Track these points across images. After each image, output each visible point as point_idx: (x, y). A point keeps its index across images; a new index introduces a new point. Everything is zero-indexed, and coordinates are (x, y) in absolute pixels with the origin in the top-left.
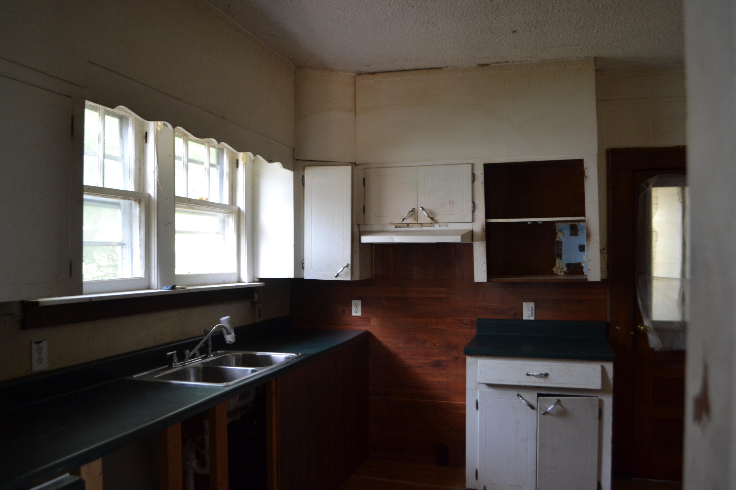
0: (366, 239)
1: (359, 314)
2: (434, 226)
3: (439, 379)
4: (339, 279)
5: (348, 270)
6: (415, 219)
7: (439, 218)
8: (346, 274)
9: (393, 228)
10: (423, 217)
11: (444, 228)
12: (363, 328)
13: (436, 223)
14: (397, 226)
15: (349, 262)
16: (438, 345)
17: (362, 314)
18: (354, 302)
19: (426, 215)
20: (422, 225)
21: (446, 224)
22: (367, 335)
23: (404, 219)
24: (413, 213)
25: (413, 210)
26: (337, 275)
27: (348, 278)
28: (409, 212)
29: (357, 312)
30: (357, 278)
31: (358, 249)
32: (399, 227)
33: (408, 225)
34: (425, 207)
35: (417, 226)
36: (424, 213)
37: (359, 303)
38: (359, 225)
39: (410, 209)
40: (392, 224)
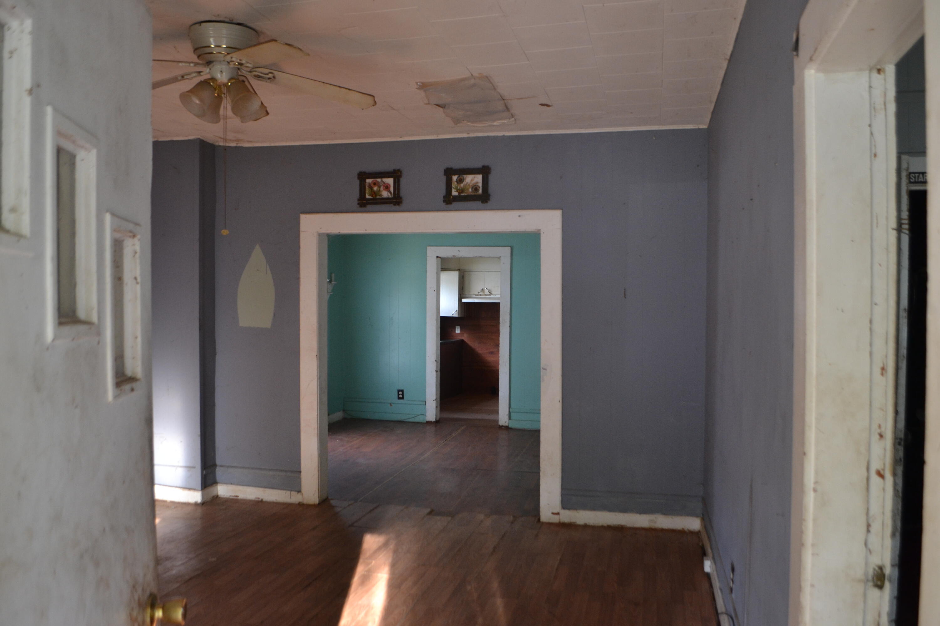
0: (464, 300)
1: (459, 332)
2: (490, 296)
3: (492, 359)
4: (453, 316)
5: (457, 313)
6: (483, 293)
7: (493, 293)
8: (456, 314)
9: (474, 296)
10: (487, 292)
11: (495, 296)
12: (460, 338)
13: (492, 294)
14: (476, 295)
15: (457, 309)
16: (492, 344)
17: (460, 331)
18: (457, 327)
19: (488, 291)
20: (486, 295)
21: (495, 295)
22: (463, 341)
23: (479, 293)
24: (483, 290)
25: (483, 289)
26: (453, 315)
27: (457, 316)
28: (481, 290)
29: (458, 331)
30: (460, 316)
31: (461, 304)
32: (477, 296)
33: (480, 295)
34: (487, 288)
35: (484, 296)
36: (487, 290)
37: (459, 327)
38: (461, 295)
39: (482, 289)
40: (474, 294)
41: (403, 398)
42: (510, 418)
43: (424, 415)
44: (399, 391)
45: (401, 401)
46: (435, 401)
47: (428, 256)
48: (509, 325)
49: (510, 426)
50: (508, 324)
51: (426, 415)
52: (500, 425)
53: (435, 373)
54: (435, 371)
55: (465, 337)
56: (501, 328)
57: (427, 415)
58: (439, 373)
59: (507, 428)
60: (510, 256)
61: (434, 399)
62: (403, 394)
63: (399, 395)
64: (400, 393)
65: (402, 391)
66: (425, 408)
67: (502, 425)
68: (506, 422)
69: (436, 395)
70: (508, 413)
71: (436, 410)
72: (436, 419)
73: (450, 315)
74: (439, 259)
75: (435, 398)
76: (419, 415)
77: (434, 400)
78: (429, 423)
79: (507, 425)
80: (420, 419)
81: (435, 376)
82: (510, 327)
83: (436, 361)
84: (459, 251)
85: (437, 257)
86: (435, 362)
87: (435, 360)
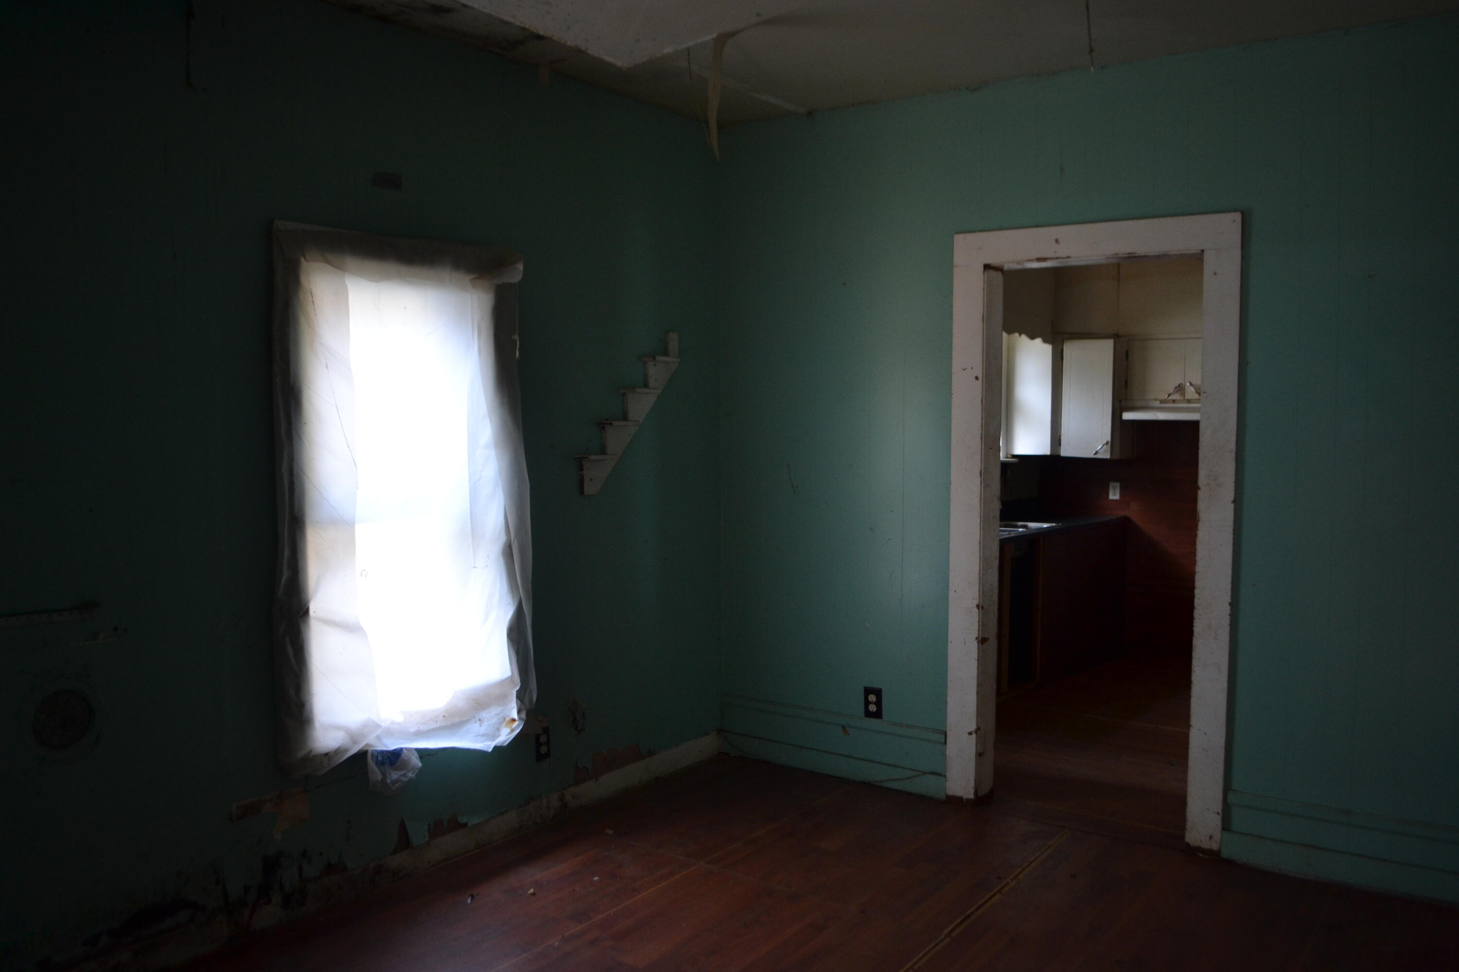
0: (1127, 416)
1: (1117, 497)
4: (1098, 456)
5: (1108, 447)
6: (1181, 395)
8: (1106, 451)
9: (1157, 404)
10: (1191, 393)
12: (1121, 513)
14: (1162, 402)
15: (1109, 439)
17: (1120, 498)
18: (1112, 485)
19: (1194, 391)
20: (1189, 401)
22: (1126, 521)
23: (1169, 395)
24: (1180, 389)
25: (1180, 386)
26: (1096, 453)
27: (1108, 456)
28: (1176, 388)
29: (1114, 495)
30: (1117, 456)
31: (1119, 426)
32: (1165, 404)
33: (1174, 401)
34: (1193, 383)
35: (1184, 403)
36: (1192, 389)
37: (1118, 485)
38: (1121, 402)
39: (1177, 385)
40: (1156, 400)
41: (878, 715)
42: (1226, 826)
43: (941, 775)
44: (868, 691)
45: (874, 723)
46: (974, 736)
47: (956, 266)
48: (1231, 496)
49: (1225, 854)
50: (1228, 493)
51: (945, 776)
52: (1188, 844)
53: (974, 646)
54: (977, 638)
55: (1134, 512)
56: (1202, 506)
57: (947, 775)
58: (993, 644)
59: (1213, 856)
60: (1239, 245)
61: (970, 731)
62: (879, 703)
63: (867, 703)
64: (872, 698)
65: (878, 693)
66: (944, 754)
67: (1196, 845)
68: (1211, 837)
69: (980, 714)
70: (1219, 807)
71: (978, 764)
72: (976, 793)
73: (1088, 454)
74: (999, 276)
75: (973, 727)
76: (925, 773)
77: (970, 733)
78: (954, 801)
79: (1215, 847)
80: (926, 786)
81: (975, 655)
82: (1238, 502)
83: (978, 606)
84: (1057, 241)
85: (987, 267)
86: (976, 610)
87: (976, 602)
